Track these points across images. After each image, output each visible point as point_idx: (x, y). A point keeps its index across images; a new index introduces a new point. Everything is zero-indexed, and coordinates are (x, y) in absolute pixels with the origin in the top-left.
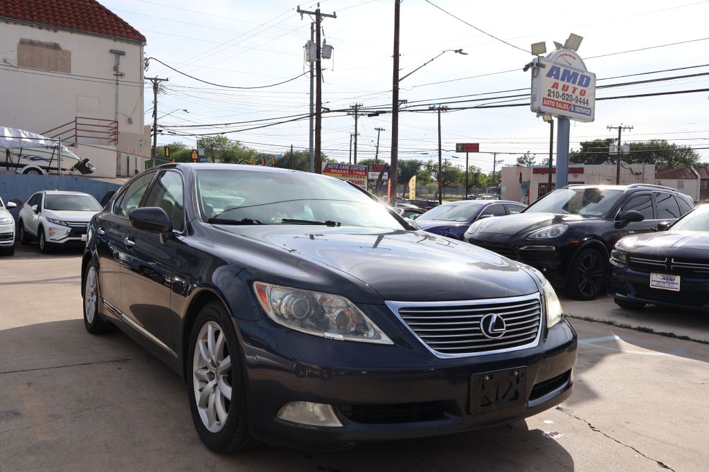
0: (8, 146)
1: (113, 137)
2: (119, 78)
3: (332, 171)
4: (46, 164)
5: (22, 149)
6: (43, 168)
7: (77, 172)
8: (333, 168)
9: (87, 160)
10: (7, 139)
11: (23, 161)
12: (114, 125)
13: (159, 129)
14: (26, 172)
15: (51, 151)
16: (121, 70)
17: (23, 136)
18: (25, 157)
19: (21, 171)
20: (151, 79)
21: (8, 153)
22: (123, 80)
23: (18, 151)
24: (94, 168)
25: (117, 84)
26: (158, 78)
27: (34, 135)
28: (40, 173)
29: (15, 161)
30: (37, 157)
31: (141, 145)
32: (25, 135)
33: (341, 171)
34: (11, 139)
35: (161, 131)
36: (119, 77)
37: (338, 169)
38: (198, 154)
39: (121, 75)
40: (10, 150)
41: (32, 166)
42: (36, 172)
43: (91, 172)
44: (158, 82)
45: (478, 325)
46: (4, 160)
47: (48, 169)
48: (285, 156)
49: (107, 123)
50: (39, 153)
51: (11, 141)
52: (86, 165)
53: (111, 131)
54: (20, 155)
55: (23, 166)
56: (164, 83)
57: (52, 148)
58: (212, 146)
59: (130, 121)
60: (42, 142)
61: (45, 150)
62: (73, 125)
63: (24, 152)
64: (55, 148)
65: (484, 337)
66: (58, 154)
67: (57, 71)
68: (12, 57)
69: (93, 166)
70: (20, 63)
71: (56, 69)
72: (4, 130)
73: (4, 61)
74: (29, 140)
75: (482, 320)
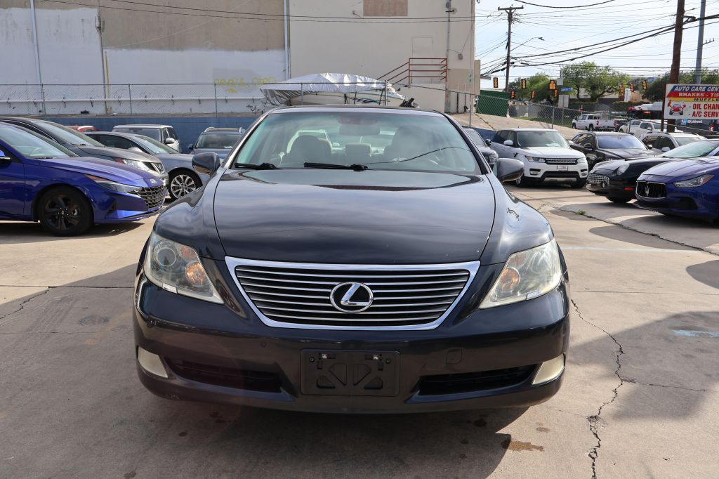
0: (345, 92)
1: (444, 75)
2: (452, 15)
3: (681, 94)
5: (356, 93)
8: (681, 91)
9: (412, 100)
10: (346, 85)
11: (357, 104)
12: (444, 63)
13: (511, 61)
15: (380, 93)
16: (453, 5)
17: (359, 81)
18: (359, 100)
20: (505, 9)
21: (346, 97)
22: (455, 16)
23: (353, 95)
25: (449, 21)
26: (513, 7)
27: (369, 80)
29: (351, 104)
30: (369, 99)
31: (470, 80)
32: (361, 80)
33: (693, 94)
34: (348, 85)
35: (513, 63)
36: (451, 13)
37: (690, 91)
38: (556, 84)
39: (453, 11)
40: (348, 95)
44: (513, 11)
45: (328, 294)
48: (663, 79)
49: (438, 62)
50: (370, 96)
51: (347, 87)
52: (412, 104)
53: (443, 69)
54: (355, 99)
56: (518, 11)
57: (380, 90)
58: (577, 73)
59: (460, 57)
60: (375, 86)
61: (374, 92)
62: (406, 67)
63: (358, 96)
64: (383, 90)
65: (333, 309)
66: (385, 96)
67: (395, 16)
68: (360, 8)
69: (417, 105)
70: (366, 14)
71: (395, 14)
72: (343, 77)
73: (354, 14)
74: (363, 85)
75: (335, 289)
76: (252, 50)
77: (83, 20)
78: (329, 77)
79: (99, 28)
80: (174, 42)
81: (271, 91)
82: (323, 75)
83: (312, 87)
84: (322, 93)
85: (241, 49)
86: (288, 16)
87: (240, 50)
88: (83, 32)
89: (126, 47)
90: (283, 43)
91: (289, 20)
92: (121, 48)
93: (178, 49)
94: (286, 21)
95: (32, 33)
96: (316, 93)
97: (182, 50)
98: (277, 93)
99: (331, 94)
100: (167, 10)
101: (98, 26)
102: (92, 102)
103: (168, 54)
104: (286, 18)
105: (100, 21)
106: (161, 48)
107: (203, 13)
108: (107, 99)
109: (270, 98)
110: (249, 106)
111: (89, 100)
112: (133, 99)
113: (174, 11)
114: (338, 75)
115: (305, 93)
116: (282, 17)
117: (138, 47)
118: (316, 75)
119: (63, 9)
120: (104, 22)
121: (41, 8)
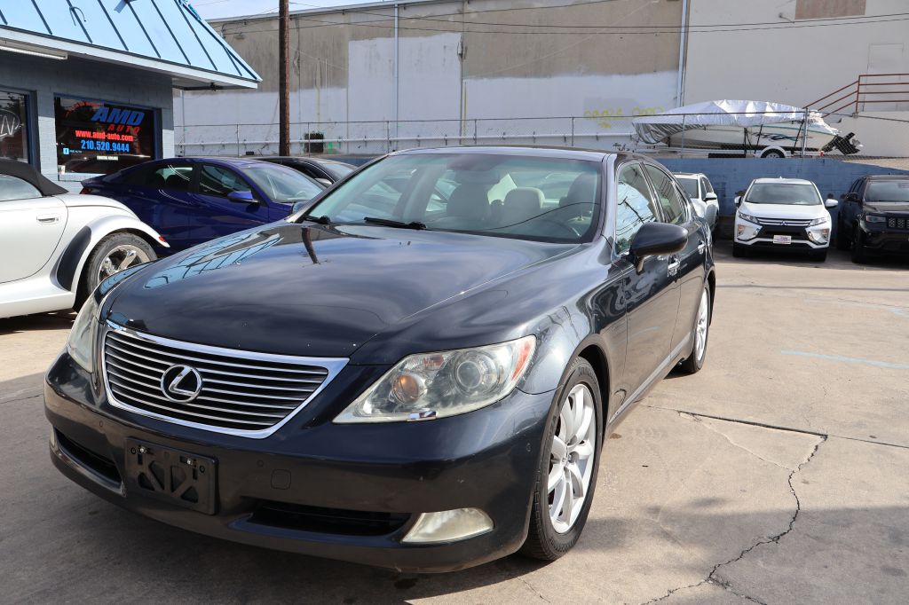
0: (745, 125)
4: (790, 144)
5: (762, 126)
6: (786, 149)
7: (835, 151)
9: (851, 135)
10: (747, 115)
11: (763, 142)
14: (764, 156)
15: (798, 126)
17: (769, 109)
18: (766, 136)
19: (759, 153)
21: (746, 132)
23: (757, 130)
24: (861, 146)
27: (784, 108)
28: (782, 155)
29: (754, 143)
30: (780, 135)
32: (773, 108)
34: (752, 115)
40: (749, 129)
41: (774, 147)
42: (777, 155)
43: (857, 151)
46: (741, 142)
47: (792, 150)
50: (783, 130)
51: (750, 118)
52: (851, 141)
54: (759, 135)
55: (762, 148)
57: (799, 122)
60: (793, 116)
61: (789, 125)
62: (855, 87)
63: (765, 131)
64: (802, 122)
65: (160, 393)
66: (804, 130)
67: (844, 15)
68: (790, 9)
69: (859, 143)
70: (800, 15)
71: (844, 13)
72: (747, 104)
73: (781, 17)
74: (775, 115)
75: (168, 370)
76: (636, 74)
77: (445, 47)
78: (725, 106)
79: (461, 55)
80: (541, 68)
81: (645, 126)
82: (718, 103)
83: (699, 120)
84: (712, 128)
85: (622, 71)
86: (687, 26)
87: (620, 74)
88: (444, 60)
89: (486, 76)
90: (677, 63)
91: (687, 32)
92: (482, 77)
93: (545, 76)
94: (683, 35)
95: (394, 64)
96: (705, 127)
97: (550, 76)
98: (653, 129)
99: (726, 128)
100: (537, 30)
101: (459, 52)
102: (446, 140)
103: (534, 82)
104: (683, 29)
105: (462, 48)
106: (526, 75)
107: (578, 30)
108: (463, 137)
109: (644, 135)
110: (616, 145)
111: (443, 137)
112: (478, 136)
113: (544, 30)
114: (740, 103)
115: (689, 128)
116: (680, 29)
117: (500, 75)
118: (708, 103)
119: (426, 36)
120: (466, 48)
121: (405, 36)
